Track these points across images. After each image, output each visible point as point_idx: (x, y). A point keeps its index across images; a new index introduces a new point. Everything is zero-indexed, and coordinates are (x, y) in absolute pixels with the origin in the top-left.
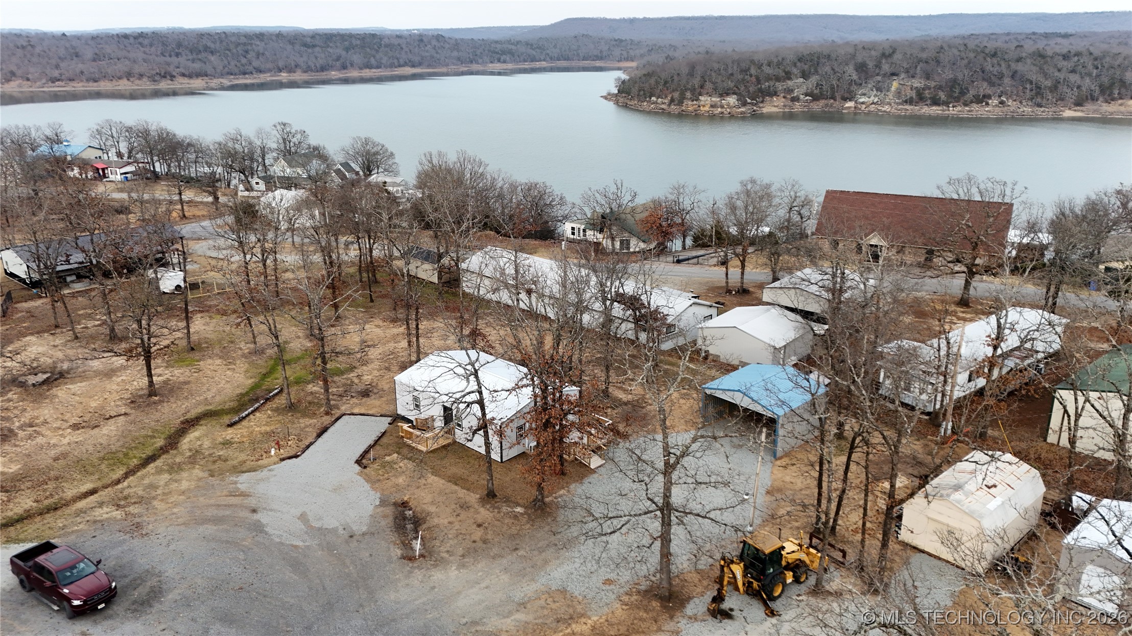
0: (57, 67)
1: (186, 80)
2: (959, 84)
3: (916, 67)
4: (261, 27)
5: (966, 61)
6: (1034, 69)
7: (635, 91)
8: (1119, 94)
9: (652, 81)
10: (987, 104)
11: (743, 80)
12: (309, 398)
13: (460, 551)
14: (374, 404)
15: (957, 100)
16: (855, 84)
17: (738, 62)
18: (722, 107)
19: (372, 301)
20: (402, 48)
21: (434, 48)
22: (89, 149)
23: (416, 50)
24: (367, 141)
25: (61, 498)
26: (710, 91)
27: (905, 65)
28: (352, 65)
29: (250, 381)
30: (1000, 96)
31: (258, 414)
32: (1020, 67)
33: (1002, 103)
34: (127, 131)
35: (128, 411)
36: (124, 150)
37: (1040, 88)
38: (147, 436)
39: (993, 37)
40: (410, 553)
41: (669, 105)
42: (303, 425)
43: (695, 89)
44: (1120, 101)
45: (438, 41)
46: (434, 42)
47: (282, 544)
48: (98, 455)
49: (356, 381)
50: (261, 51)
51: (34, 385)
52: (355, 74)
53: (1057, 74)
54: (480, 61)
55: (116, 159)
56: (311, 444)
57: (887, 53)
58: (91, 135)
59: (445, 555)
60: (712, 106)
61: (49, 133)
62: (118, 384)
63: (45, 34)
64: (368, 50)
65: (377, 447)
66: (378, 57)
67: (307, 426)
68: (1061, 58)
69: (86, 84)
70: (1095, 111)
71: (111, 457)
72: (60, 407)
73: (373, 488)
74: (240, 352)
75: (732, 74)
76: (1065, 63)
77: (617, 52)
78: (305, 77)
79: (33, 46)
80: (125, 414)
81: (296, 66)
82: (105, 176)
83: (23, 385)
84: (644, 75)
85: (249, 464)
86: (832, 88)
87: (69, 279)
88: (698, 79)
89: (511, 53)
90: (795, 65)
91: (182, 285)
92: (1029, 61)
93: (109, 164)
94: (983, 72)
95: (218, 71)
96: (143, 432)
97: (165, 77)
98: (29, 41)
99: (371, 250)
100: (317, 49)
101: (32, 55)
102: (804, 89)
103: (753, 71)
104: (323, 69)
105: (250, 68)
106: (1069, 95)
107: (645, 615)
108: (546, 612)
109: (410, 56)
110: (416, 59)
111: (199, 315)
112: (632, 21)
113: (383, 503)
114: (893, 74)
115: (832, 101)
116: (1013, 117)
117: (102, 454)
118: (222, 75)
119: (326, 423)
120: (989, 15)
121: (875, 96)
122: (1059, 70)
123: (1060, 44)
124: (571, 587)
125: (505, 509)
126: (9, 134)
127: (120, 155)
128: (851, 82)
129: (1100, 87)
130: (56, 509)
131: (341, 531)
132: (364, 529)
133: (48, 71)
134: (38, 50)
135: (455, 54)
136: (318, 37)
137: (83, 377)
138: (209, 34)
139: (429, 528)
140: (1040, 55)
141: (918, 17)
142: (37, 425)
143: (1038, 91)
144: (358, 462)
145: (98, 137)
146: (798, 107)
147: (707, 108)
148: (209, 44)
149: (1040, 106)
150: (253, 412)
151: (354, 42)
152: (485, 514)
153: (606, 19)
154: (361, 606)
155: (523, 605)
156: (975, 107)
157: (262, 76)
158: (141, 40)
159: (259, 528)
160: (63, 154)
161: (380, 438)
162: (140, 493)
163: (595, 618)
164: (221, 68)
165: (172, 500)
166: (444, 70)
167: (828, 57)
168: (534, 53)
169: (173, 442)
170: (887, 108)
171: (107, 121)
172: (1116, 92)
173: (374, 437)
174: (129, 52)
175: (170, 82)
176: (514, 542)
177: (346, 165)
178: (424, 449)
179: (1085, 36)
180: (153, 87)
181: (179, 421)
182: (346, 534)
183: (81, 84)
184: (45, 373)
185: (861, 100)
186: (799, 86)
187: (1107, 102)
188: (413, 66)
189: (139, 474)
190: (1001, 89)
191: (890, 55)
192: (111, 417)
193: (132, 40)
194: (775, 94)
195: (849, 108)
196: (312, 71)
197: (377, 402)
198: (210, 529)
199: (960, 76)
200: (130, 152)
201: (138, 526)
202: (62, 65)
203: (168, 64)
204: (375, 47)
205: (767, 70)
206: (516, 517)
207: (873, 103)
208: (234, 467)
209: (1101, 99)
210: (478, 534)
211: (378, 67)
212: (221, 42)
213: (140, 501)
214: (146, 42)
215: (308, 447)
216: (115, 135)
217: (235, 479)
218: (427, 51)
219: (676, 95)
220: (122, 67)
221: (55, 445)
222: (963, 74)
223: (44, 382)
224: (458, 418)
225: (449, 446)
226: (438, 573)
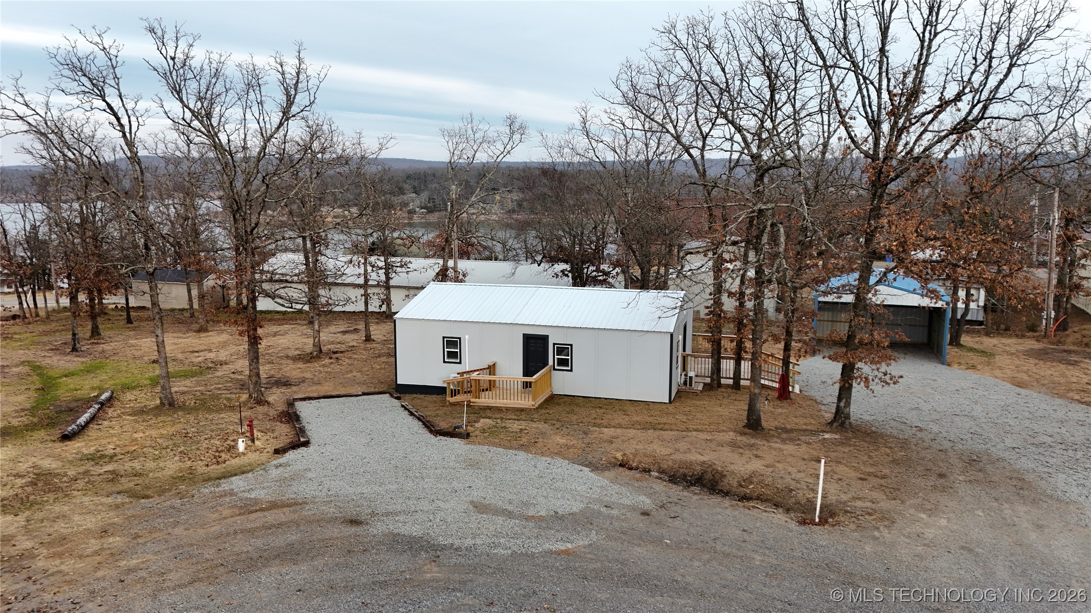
26: (331, 203)
85: (207, 470)
86: (444, 201)
90: (406, 182)
102: (417, 203)
113: (593, 467)
114: (494, 189)
125: (805, 438)
146: (415, 219)
150: (90, 421)
161: (411, 412)
167: (434, 175)
185: (471, 211)
186: (413, 200)
194: (392, 207)
224: (563, 350)
225: (553, 399)
226: (917, 528)
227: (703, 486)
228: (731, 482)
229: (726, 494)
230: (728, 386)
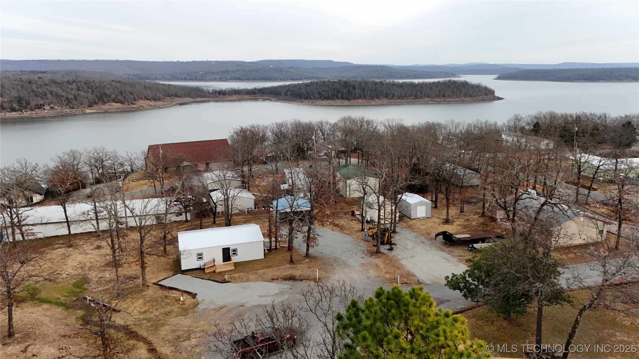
2: (23, 99)
15: (26, 108)
30: (49, 105)
33: (52, 108)
44: (109, 104)
70: (100, 109)
94: (34, 92)
108: (371, 268)
116: (61, 115)
122: (72, 90)
129: (96, 97)
143: (69, 101)
149: (73, 108)
156: (38, 111)
163: (379, 263)
172: (105, 99)
187: (103, 104)
190: (48, 100)
199: (22, 94)
209: (100, 103)
224: (235, 250)
225: (236, 264)
226: (334, 278)
227: (292, 279)
228: (297, 277)
229: (298, 280)
230: (273, 249)
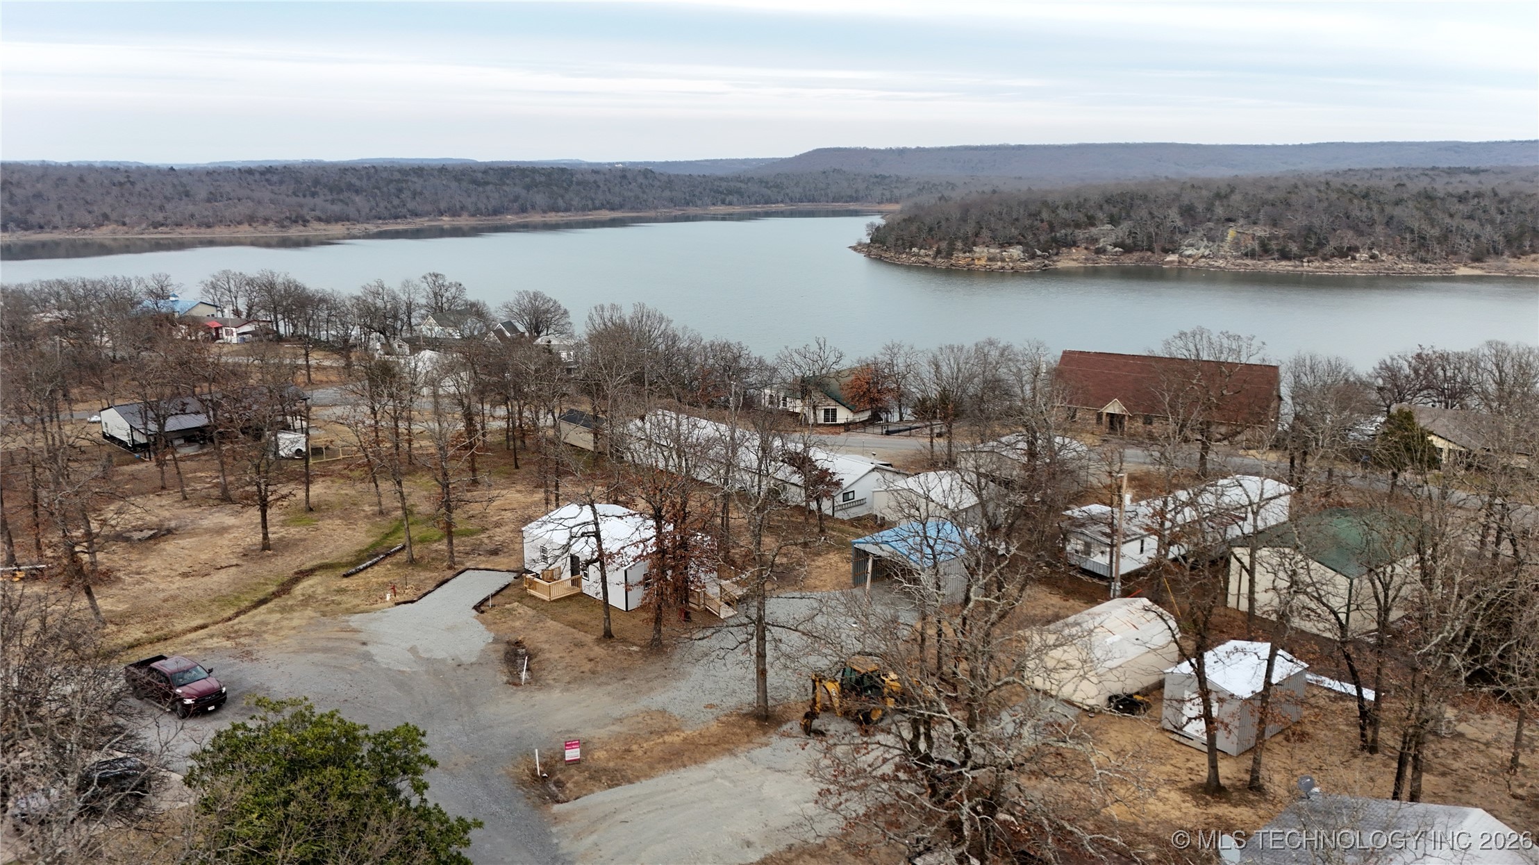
0: (162, 208)
1: (322, 226)
2: (1316, 233)
3: (1259, 211)
4: (422, 160)
5: (1326, 204)
6: (1417, 214)
7: (891, 240)
8: (1530, 246)
9: (914, 228)
10: (1354, 259)
11: (1031, 227)
12: (434, 555)
13: (567, 679)
14: (502, 561)
15: (1314, 252)
16: (1180, 232)
17: (1025, 204)
18: (1003, 260)
19: (517, 467)
20: (599, 186)
21: (641, 186)
22: (200, 306)
23: (617, 189)
24: (536, 296)
25: (171, 631)
26: (987, 240)
27: (1245, 209)
28: (533, 207)
29: (371, 540)
30: (1370, 249)
31: (376, 568)
32: (1398, 212)
33: (1373, 257)
34: (248, 284)
35: (240, 562)
36: (243, 307)
37: (1424, 238)
38: (259, 583)
39: (1378, 173)
40: (517, 681)
41: (935, 258)
42: (423, 578)
43: (967, 238)
44: (1533, 256)
45: (646, 178)
46: (641, 179)
47: (390, 669)
48: (208, 598)
49: (486, 541)
50: (419, 190)
51: (139, 540)
52: (537, 218)
53: (1448, 220)
54: (699, 203)
55: (232, 316)
56: (430, 592)
57: (1223, 193)
58: (204, 290)
59: (551, 682)
60: (989, 259)
61: (153, 285)
62: (230, 540)
63: (148, 168)
64: (555, 188)
65: (499, 597)
66: (567, 197)
67: (426, 579)
68: (1455, 200)
69: (197, 231)
70: (1498, 268)
71: (222, 600)
72: (168, 559)
73: (487, 629)
74: (362, 514)
75: (1017, 220)
76: (1461, 207)
77: (877, 192)
78: (473, 222)
79: (133, 184)
80: (237, 565)
81: (462, 208)
82: (218, 337)
83: (128, 539)
84: (905, 220)
85: (362, 607)
86: (1150, 237)
87: (176, 443)
88: (973, 224)
89: (739, 192)
90: (1101, 207)
91: (304, 449)
92: (1410, 204)
93: (225, 323)
94: (1348, 218)
95: (363, 214)
96: (255, 581)
97: (296, 222)
98: (128, 177)
99: (520, 413)
100: (490, 187)
101: (131, 194)
102: (1112, 238)
103: (1045, 215)
104: (496, 212)
105: (404, 211)
106: (1464, 247)
107: (739, 731)
108: (641, 726)
109: (609, 196)
110: (617, 200)
111: (321, 479)
112: (902, 152)
113: (496, 641)
114: (1229, 220)
115: (1149, 253)
116: (1388, 275)
117: (213, 597)
118: (368, 220)
119: (448, 576)
120: (1382, 144)
121: (1206, 247)
122: (1451, 216)
123: (1466, 182)
124: (671, 709)
125: (620, 647)
126: (105, 287)
127: (237, 312)
128: (1174, 230)
129: (1506, 236)
130: (166, 639)
131: (450, 661)
132: (474, 660)
133: (150, 213)
134: (139, 187)
135: (667, 193)
136: (491, 172)
137: (192, 533)
138: (354, 169)
139: (540, 661)
140: (1429, 196)
141: (1286, 147)
142: (144, 573)
143: (1422, 242)
144: (476, 608)
145: (212, 291)
146: (1103, 261)
147: (983, 262)
148: (354, 181)
149: (1424, 261)
150: (371, 565)
151: (538, 178)
152: (599, 651)
153: (868, 149)
154: (461, 716)
155: (620, 720)
156: (1338, 262)
157: (418, 220)
158: (268, 176)
159: (368, 657)
160: (170, 310)
161: (502, 589)
162: (251, 628)
163: (689, 732)
164: (368, 210)
165: (283, 633)
166: (652, 214)
167: (1145, 198)
168: (769, 192)
169: (285, 588)
170: (1221, 263)
171: (224, 272)
172: (1527, 243)
173: (497, 588)
174: (252, 190)
175: (302, 228)
176: (622, 674)
177: (510, 326)
178: (546, 598)
179: (1503, 172)
180: (280, 234)
181: (293, 572)
182: (454, 664)
183: (190, 230)
184: (152, 529)
185: (1187, 253)
186: (1106, 234)
187: (1515, 256)
188: (612, 209)
189: (250, 613)
190: (1373, 239)
191: (1226, 196)
192: (222, 568)
193: (257, 176)
194: (1074, 244)
195: (1172, 262)
196: (481, 214)
197: (506, 560)
198: (319, 657)
199: (1317, 222)
200: (250, 308)
201: (249, 653)
202: (168, 206)
203: (301, 206)
204: (565, 185)
205: (1064, 214)
206: (630, 654)
207: (1203, 256)
208: (347, 609)
209: (1507, 253)
210: (589, 666)
211: (567, 210)
212: (369, 178)
213: (251, 634)
214: (275, 178)
215: (425, 595)
216: (233, 289)
217: (347, 618)
218: (631, 190)
219: (944, 245)
220: (243, 209)
221: (163, 590)
222: (1320, 221)
223: (150, 538)
226: (541, 695)
